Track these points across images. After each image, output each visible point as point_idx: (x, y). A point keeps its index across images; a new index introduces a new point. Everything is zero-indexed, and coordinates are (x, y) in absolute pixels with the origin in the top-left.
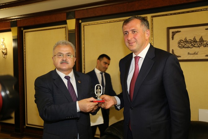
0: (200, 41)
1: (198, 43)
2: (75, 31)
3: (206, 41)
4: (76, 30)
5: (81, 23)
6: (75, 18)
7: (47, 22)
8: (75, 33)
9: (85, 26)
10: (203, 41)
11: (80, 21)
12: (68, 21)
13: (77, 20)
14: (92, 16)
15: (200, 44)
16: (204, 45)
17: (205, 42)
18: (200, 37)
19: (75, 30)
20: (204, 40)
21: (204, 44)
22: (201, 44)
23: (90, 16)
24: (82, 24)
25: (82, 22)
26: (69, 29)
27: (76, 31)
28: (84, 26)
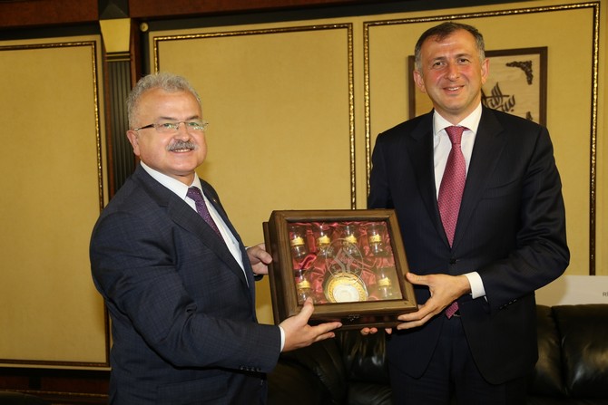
0: (493, 96)
1: (488, 100)
2: (129, 57)
3: (508, 96)
4: (133, 52)
5: (147, 32)
6: (127, 16)
7: (28, 23)
8: (130, 62)
9: (160, 43)
10: (502, 96)
11: (145, 27)
12: (103, 23)
13: (136, 23)
14: (185, 12)
15: (494, 103)
16: (502, 106)
17: (505, 100)
18: (495, 85)
19: (129, 52)
20: (503, 93)
21: (504, 103)
22: (497, 103)
23: (178, 12)
24: (152, 35)
25: (149, 30)
26: (108, 50)
27: (133, 57)
28: (158, 41)
